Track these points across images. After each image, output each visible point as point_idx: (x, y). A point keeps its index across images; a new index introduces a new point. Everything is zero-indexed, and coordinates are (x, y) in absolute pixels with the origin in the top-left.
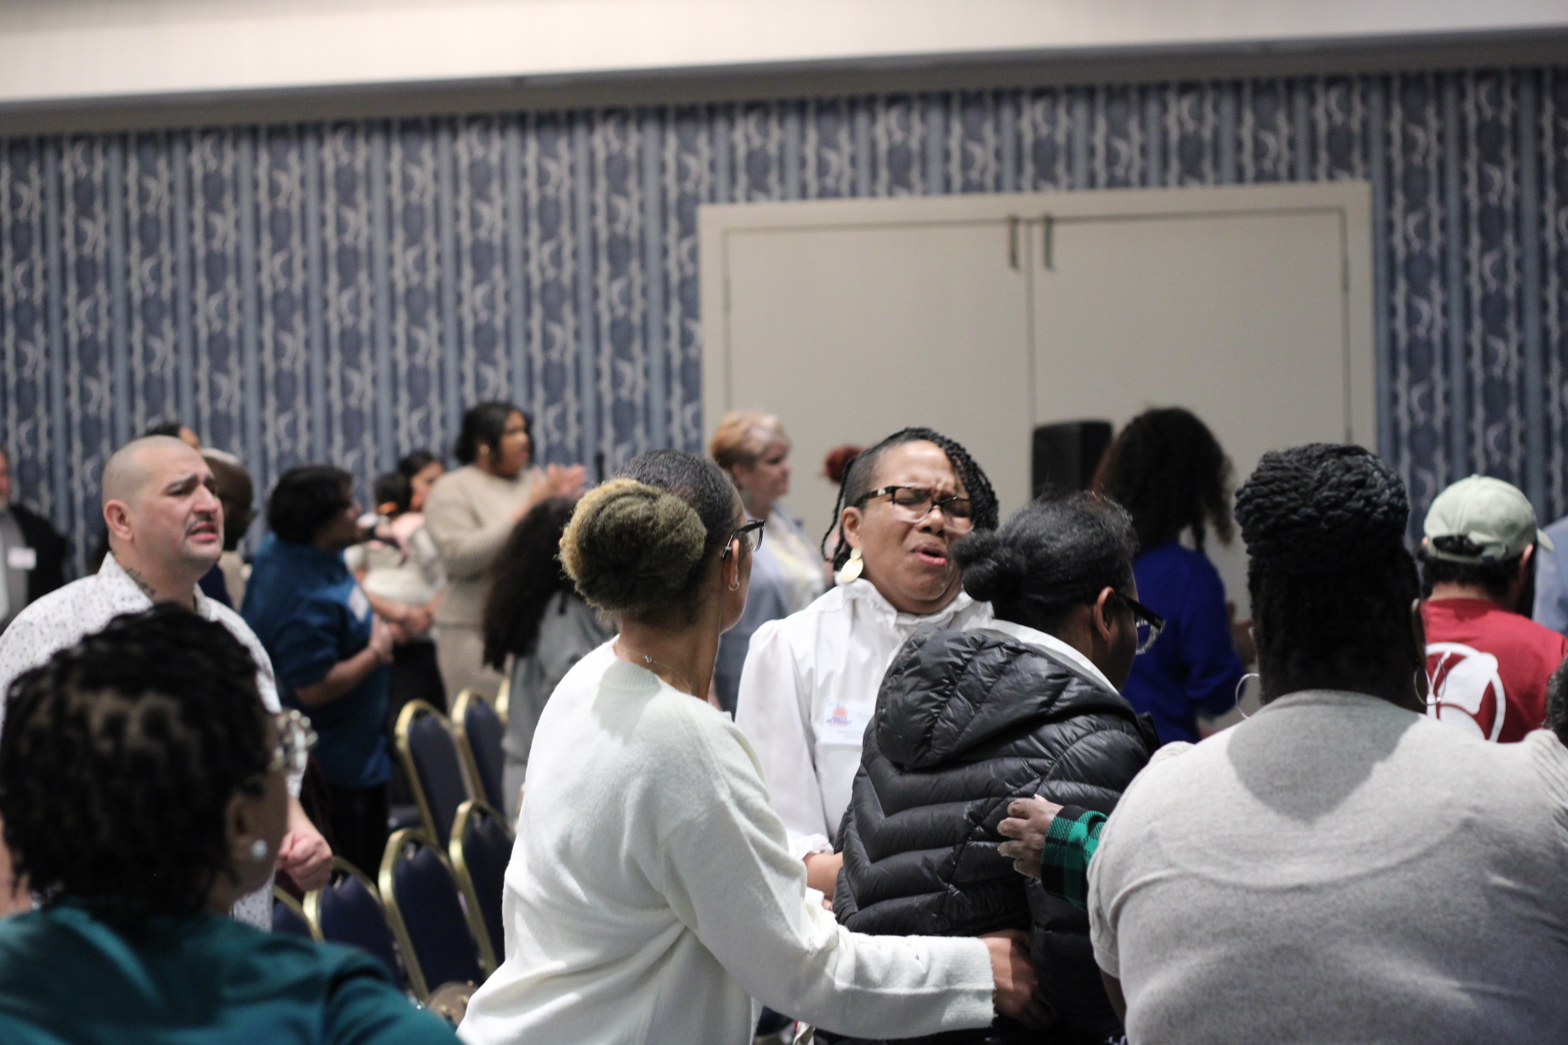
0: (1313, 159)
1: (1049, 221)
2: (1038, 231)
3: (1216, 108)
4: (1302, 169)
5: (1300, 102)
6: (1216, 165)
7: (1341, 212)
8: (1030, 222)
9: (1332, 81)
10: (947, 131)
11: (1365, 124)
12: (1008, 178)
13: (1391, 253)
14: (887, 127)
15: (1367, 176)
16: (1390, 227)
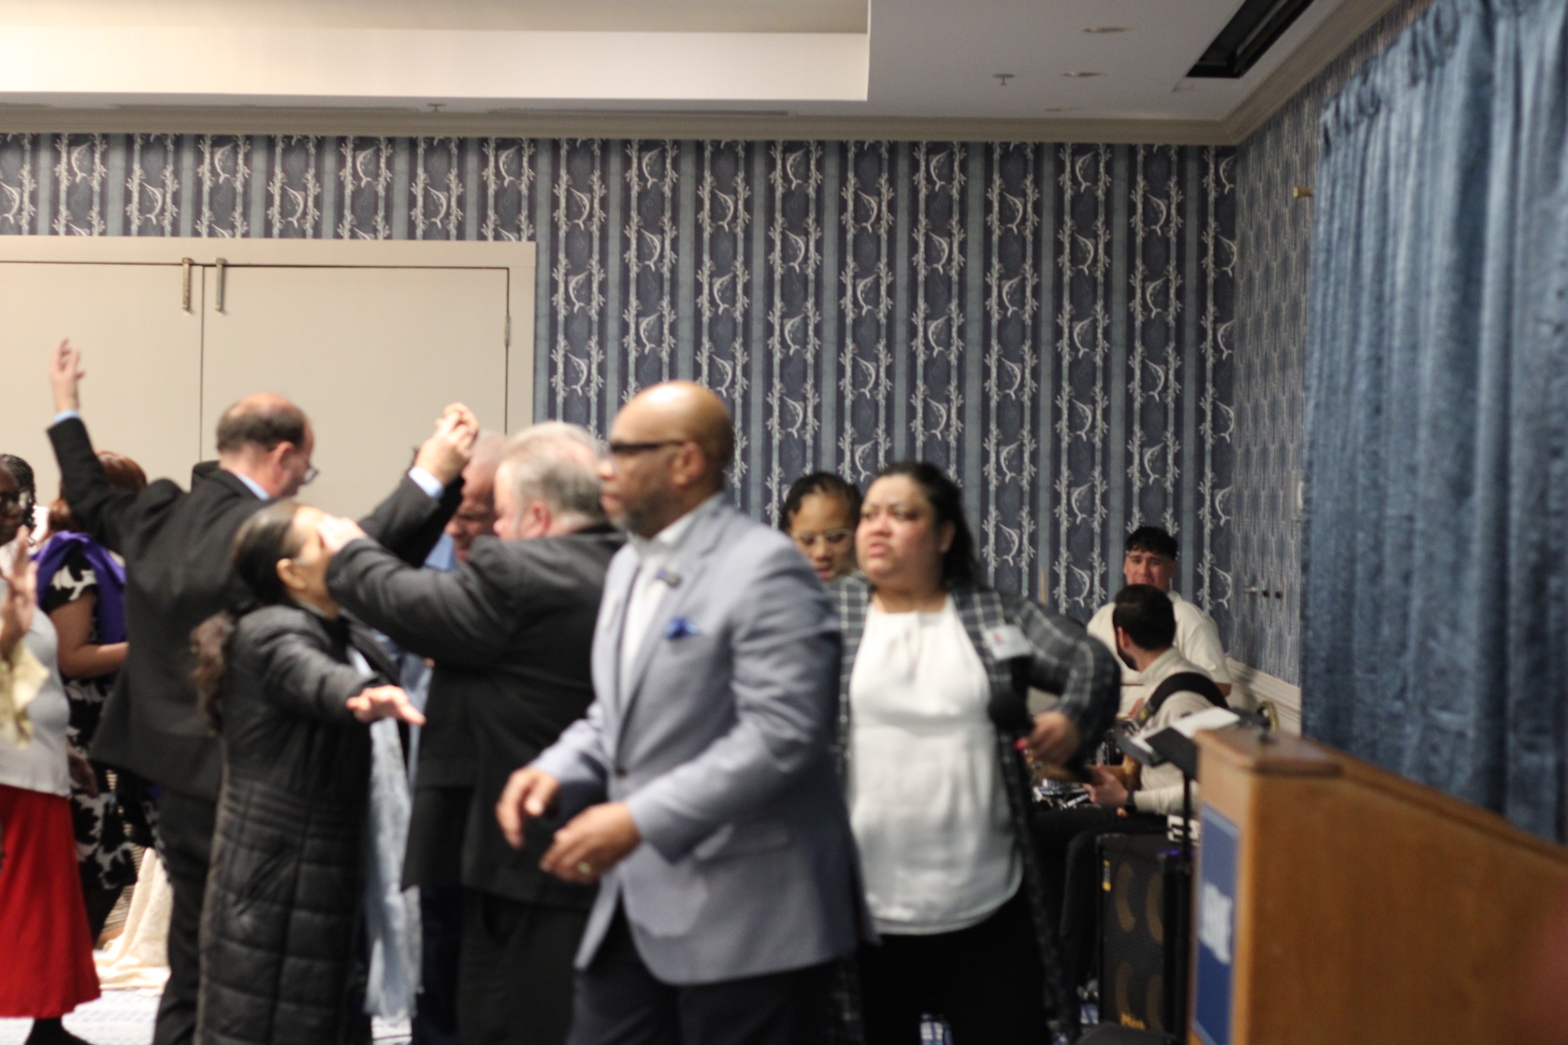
0: (483, 218)
1: (225, 266)
2: (213, 274)
3: (389, 166)
4: (471, 228)
5: (472, 162)
6: (388, 219)
7: (508, 269)
8: (204, 266)
9: (503, 144)
10: (129, 173)
11: (532, 187)
12: (186, 224)
13: (553, 312)
14: (70, 166)
15: (531, 238)
16: (553, 285)
